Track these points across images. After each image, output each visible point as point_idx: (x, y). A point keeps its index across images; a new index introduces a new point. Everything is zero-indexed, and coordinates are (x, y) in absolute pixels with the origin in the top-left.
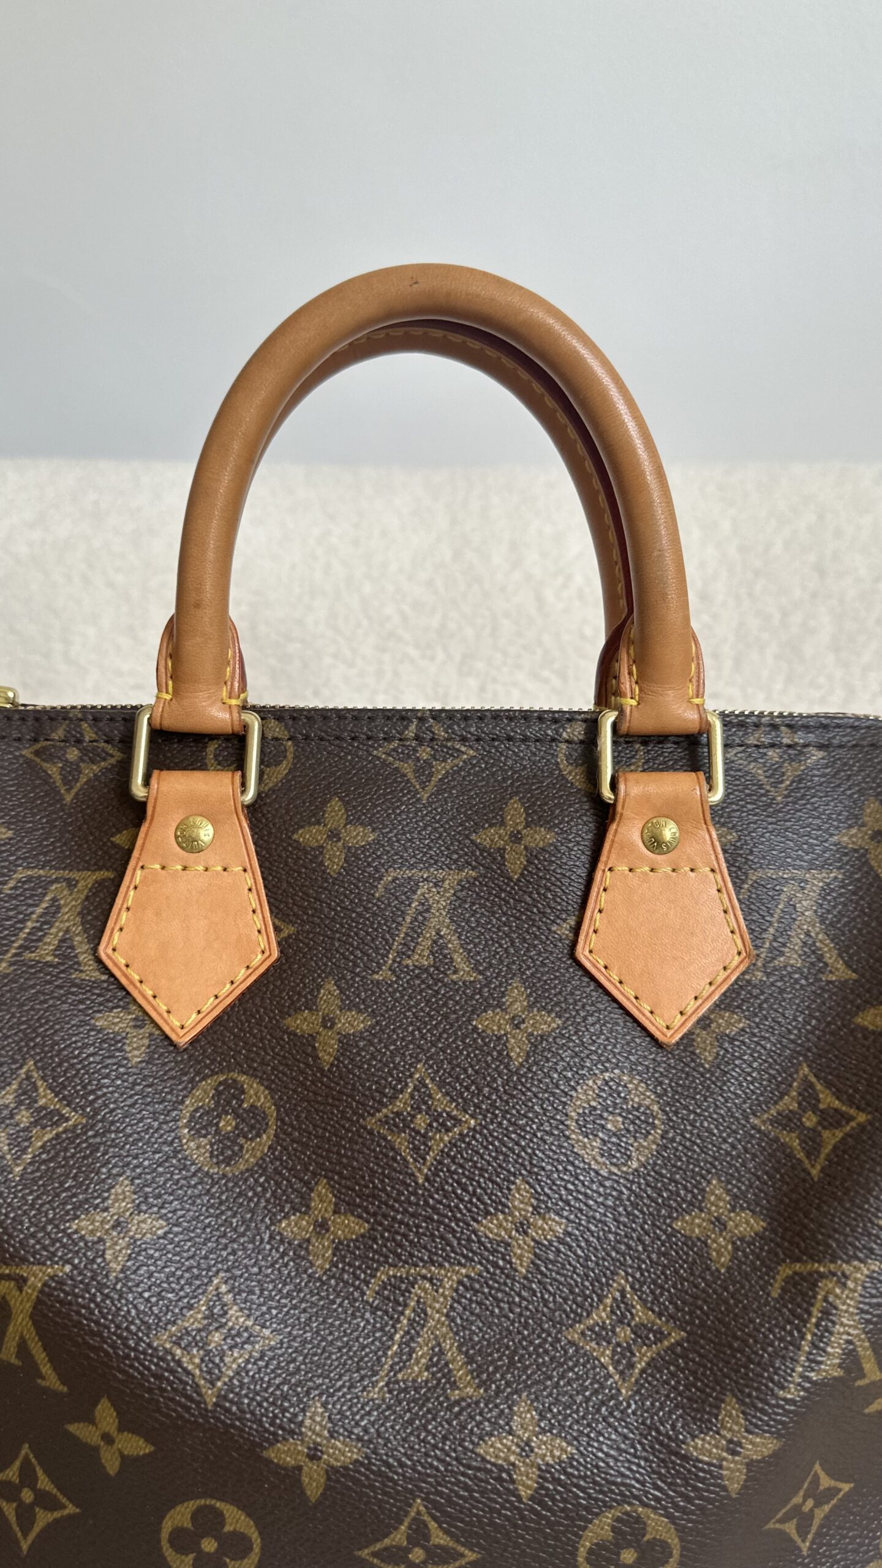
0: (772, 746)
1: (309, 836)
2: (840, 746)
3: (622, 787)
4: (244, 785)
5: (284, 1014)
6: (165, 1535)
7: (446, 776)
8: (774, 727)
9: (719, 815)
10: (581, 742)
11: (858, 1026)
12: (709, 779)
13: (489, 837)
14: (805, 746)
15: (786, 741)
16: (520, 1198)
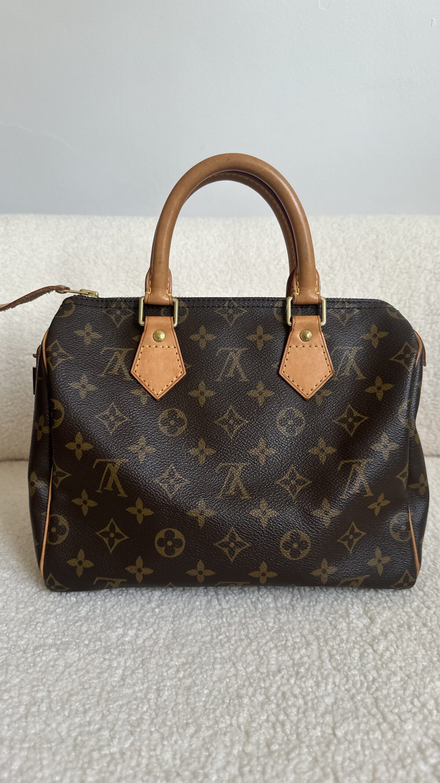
0: (343, 308)
1: (195, 337)
2: (365, 308)
3: (294, 320)
4: (174, 320)
5: (188, 391)
6: (156, 541)
7: (237, 319)
8: (344, 302)
9: (324, 329)
10: (281, 307)
11: (366, 392)
12: (321, 318)
13: (252, 337)
14: (353, 308)
15: (347, 307)
16: (262, 443)
